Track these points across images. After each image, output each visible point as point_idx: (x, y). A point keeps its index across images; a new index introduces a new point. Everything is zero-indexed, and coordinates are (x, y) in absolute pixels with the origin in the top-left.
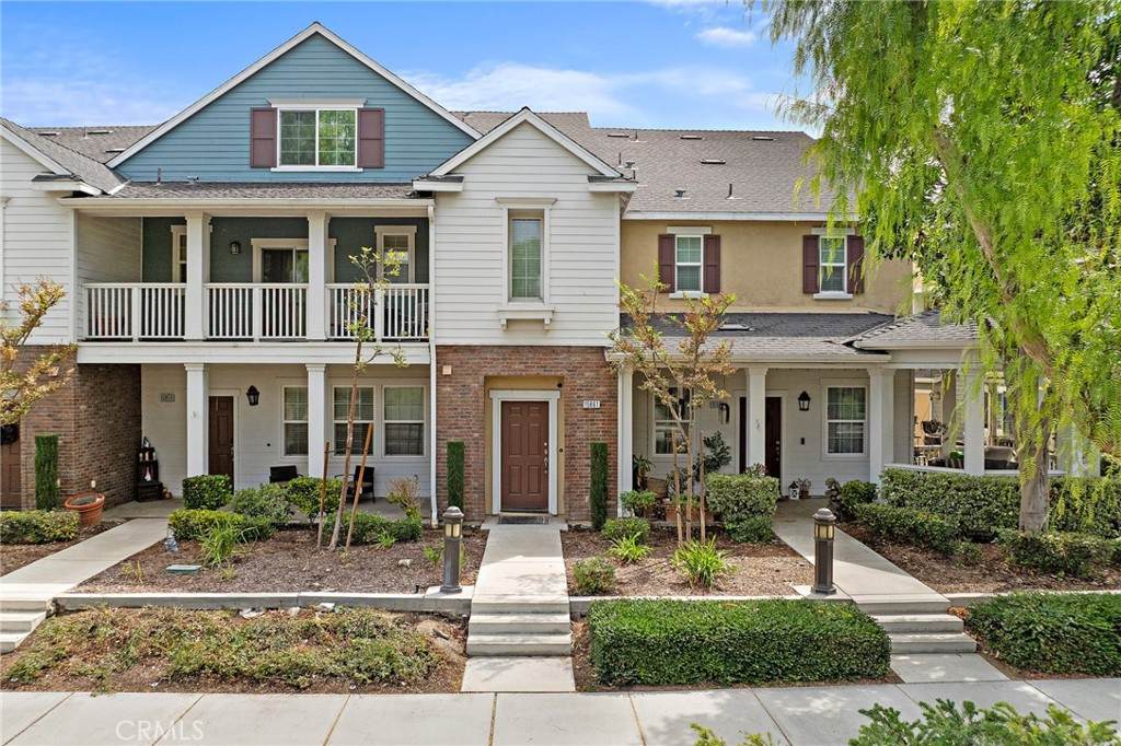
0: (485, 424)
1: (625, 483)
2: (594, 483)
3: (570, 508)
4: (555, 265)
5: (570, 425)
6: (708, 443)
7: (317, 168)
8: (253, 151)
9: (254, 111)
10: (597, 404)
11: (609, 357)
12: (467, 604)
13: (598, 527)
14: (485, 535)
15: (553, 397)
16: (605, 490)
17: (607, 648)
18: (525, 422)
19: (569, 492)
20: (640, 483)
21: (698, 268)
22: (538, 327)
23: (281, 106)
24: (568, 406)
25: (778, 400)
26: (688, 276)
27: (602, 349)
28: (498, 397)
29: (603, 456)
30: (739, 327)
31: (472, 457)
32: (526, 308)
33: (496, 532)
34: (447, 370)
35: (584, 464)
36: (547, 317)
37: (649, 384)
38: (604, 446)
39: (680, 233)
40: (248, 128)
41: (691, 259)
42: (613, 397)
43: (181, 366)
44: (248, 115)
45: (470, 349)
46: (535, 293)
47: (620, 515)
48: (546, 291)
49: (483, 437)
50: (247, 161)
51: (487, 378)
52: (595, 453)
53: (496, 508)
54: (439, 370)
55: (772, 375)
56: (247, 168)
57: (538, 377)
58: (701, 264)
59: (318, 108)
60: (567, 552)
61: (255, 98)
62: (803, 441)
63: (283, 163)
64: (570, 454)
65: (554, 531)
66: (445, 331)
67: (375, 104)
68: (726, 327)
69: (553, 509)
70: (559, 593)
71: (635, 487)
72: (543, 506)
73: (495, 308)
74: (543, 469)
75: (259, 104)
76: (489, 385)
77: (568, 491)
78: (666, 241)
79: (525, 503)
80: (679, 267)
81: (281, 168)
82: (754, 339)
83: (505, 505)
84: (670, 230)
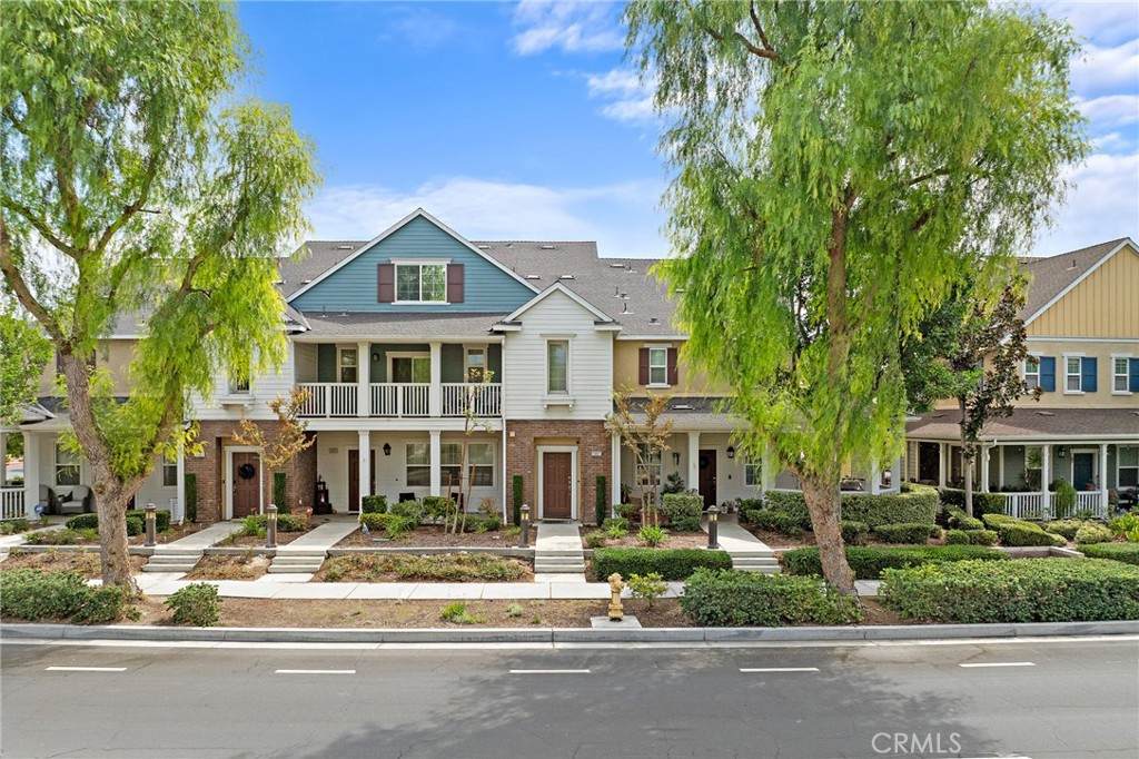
0: (534, 464)
1: (616, 500)
2: (598, 499)
3: (584, 514)
4: (575, 373)
5: (584, 466)
6: (670, 478)
7: (421, 302)
8: (379, 292)
9: (380, 265)
10: (600, 454)
11: (606, 426)
12: (533, 553)
13: (600, 523)
14: (536, 528)
15: (573, 450)
16: (604, 503)
17: (601, 564)
18: (557, 466)
19: (584, 506)
20: (625, 498)
21: (663, 369)
22: (565, 409)
23: (397, 263)
24: (583, 455)
25: (713, 453)
26: (658, 374)
27: (603, 421)
28: (542, 449)
29: (603, 484)
30: (686, 407)
31: (527, 485)
32: (557, 398)
33: (541, 527)
34: (512, 434)
35: (592, 489)
36: (571, 404)
37: (627, 442)
38: (603, 478)
39: (652, 347)
40: (376, 277)
41: (659, 362)
42: (609, 450)
43: (357, 432)
44: (376, 268)
45: (526, 421)
46: (564, 388)
47: (613, 516)
48: (569, 387)
49: (533, 472)
50: (376, 298)
51: (535, 439)
52: (598, 482)
53: (540, 514)
54: (508, 434)
55: (703, 436)
56: (376, 302)
57: (565, 438)
58: (666, 366)
59: (421, 264)
60: (582, 535)
61: (381, 257)
62: (730, 477)
63: (399, 299)
64: (584, 484)
65: (576, 526)
66: (511, 411)
67: (458, 261)
68: (678, 407)
69: (574, 516)
70: (579, 548)
71: (622, 502)
72: (567, 515)
73: (539, 398)
74: (568, 493)
75: (383, 261)
76: (538, 442)
77: (583, 504)
78: (644, 353)
79: (557, 513)
80: (653, 369)
81: (397, 302)
82: (693, 415)
83: (545, 515)
84: (646, 346)
